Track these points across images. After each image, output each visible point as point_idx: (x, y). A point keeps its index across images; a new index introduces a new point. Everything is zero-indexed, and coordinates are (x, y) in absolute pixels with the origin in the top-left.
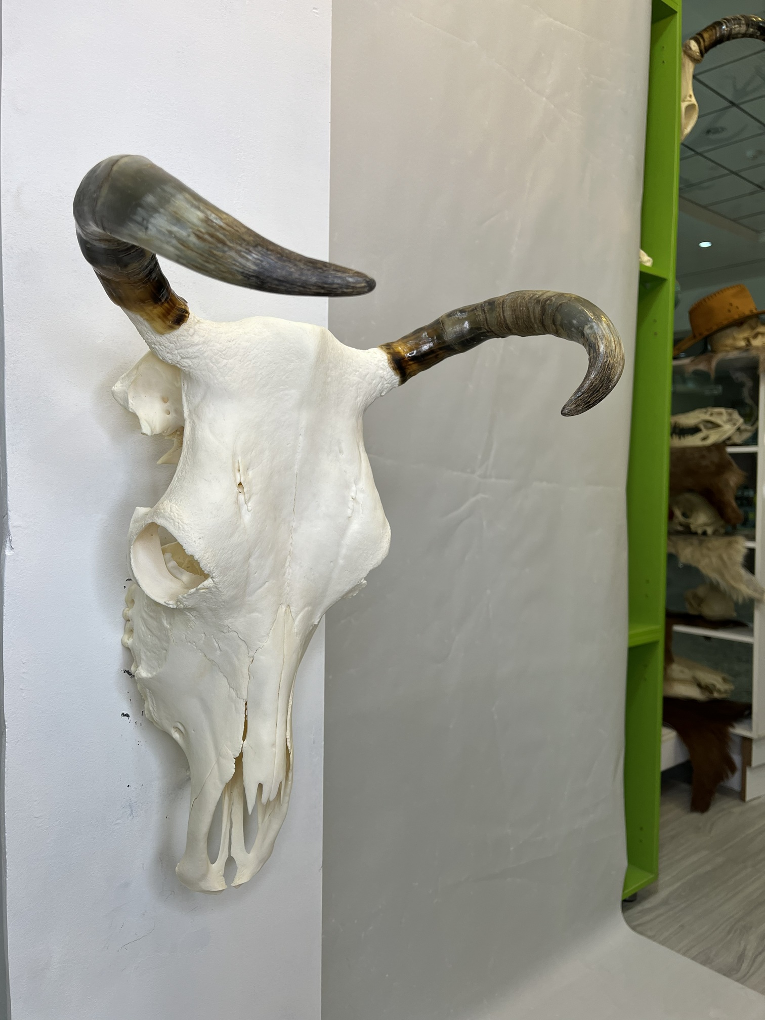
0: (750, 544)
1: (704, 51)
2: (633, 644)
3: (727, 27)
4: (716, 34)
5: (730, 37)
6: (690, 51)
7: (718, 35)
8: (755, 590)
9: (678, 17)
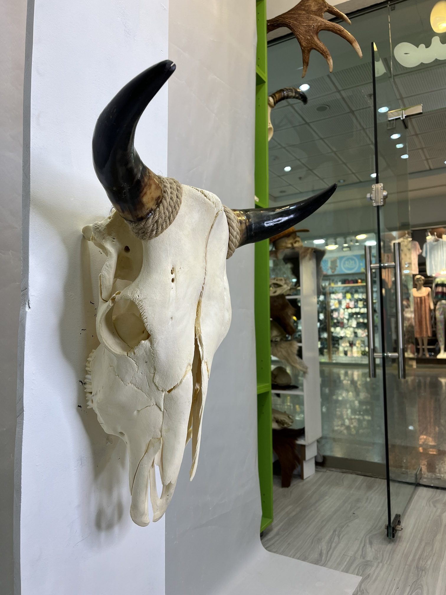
0: (300, 344)
1: (276, 103)
2: (259, 393)
3: (287, 92)
4: (282, 95)
5: (287, 97)
6: (270, 102)
7: (283, 96)
8: (303, 367)
9: (266, 84)
